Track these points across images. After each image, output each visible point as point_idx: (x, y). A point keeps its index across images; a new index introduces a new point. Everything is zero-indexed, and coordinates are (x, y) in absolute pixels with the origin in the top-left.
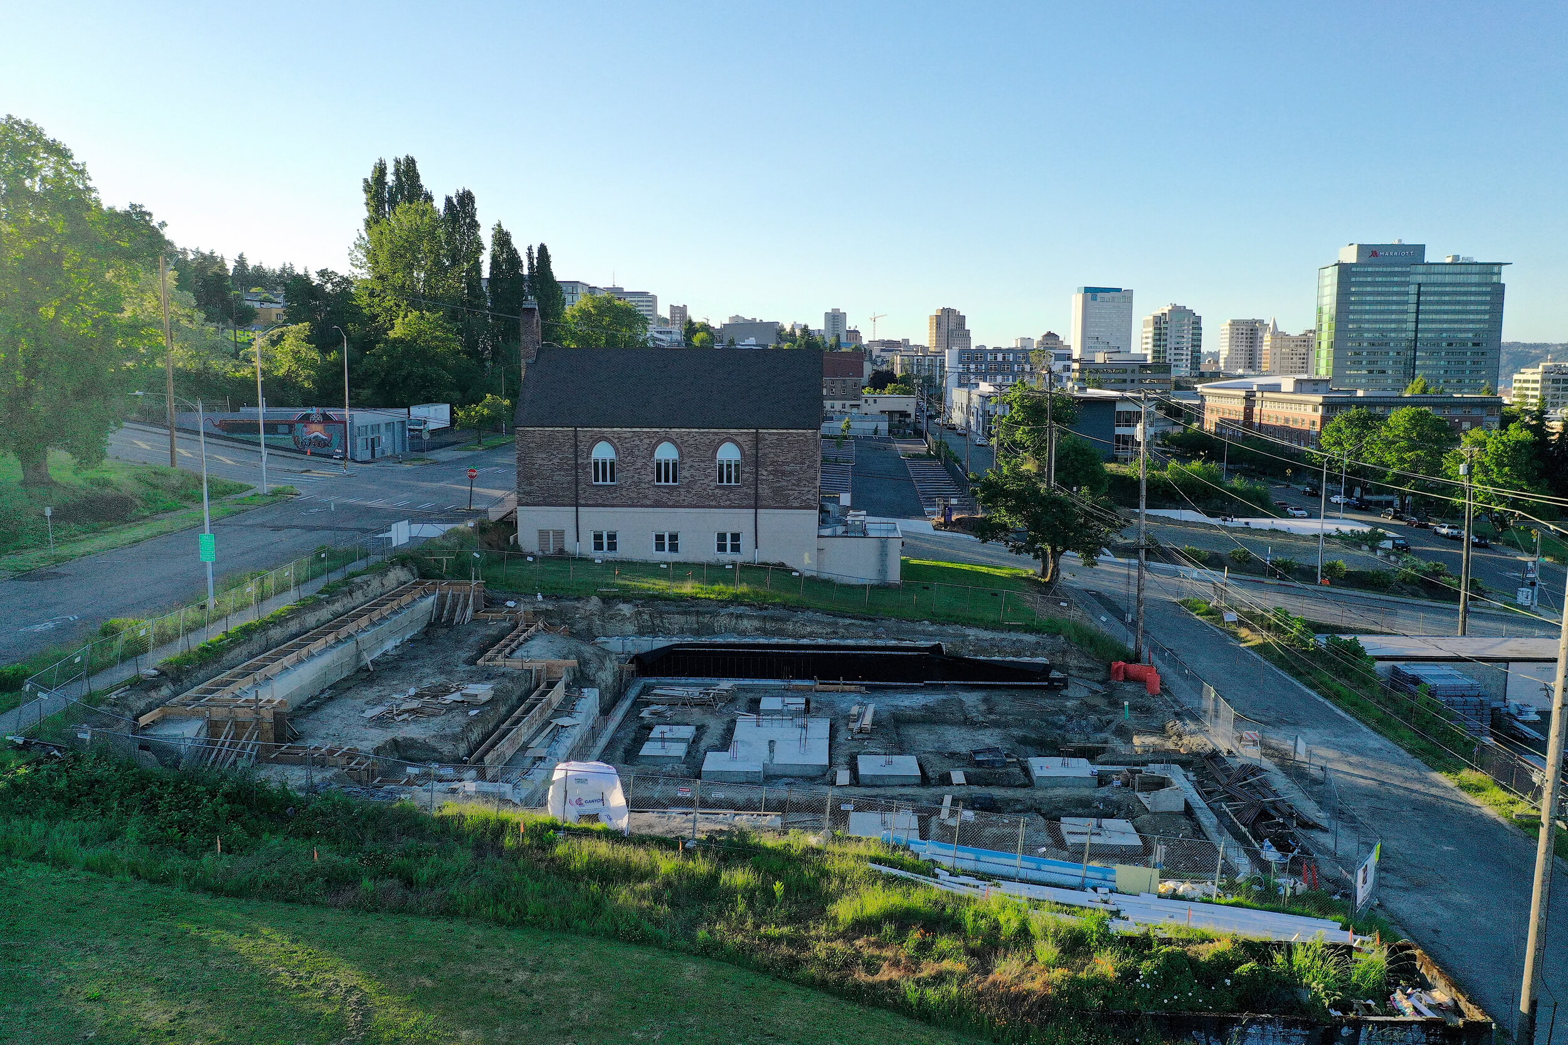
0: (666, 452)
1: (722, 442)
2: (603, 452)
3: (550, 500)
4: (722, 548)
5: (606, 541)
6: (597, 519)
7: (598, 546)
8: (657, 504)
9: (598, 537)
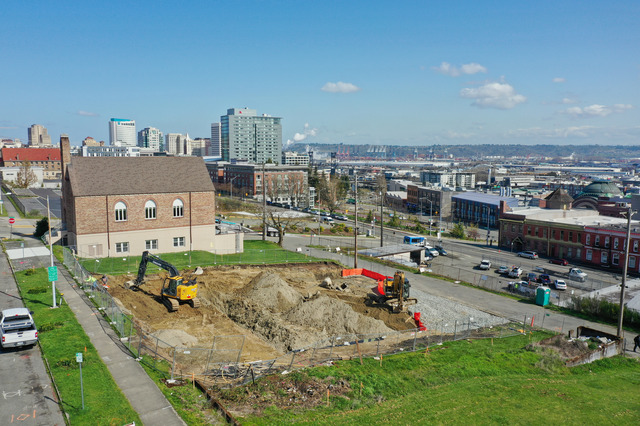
0: (150, 205)
1: (175, 199)
2: (120, 206)
3: (94, 231)
4: (176, 244)
5: (122, 246)
6: (117, 237)
7: (119, 250)
8: (147, 228)
9: (118, 245)
